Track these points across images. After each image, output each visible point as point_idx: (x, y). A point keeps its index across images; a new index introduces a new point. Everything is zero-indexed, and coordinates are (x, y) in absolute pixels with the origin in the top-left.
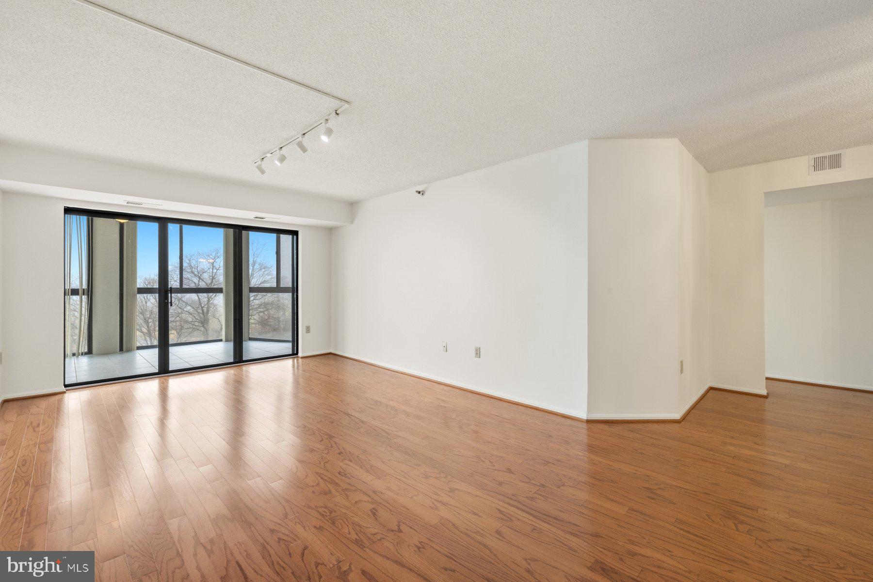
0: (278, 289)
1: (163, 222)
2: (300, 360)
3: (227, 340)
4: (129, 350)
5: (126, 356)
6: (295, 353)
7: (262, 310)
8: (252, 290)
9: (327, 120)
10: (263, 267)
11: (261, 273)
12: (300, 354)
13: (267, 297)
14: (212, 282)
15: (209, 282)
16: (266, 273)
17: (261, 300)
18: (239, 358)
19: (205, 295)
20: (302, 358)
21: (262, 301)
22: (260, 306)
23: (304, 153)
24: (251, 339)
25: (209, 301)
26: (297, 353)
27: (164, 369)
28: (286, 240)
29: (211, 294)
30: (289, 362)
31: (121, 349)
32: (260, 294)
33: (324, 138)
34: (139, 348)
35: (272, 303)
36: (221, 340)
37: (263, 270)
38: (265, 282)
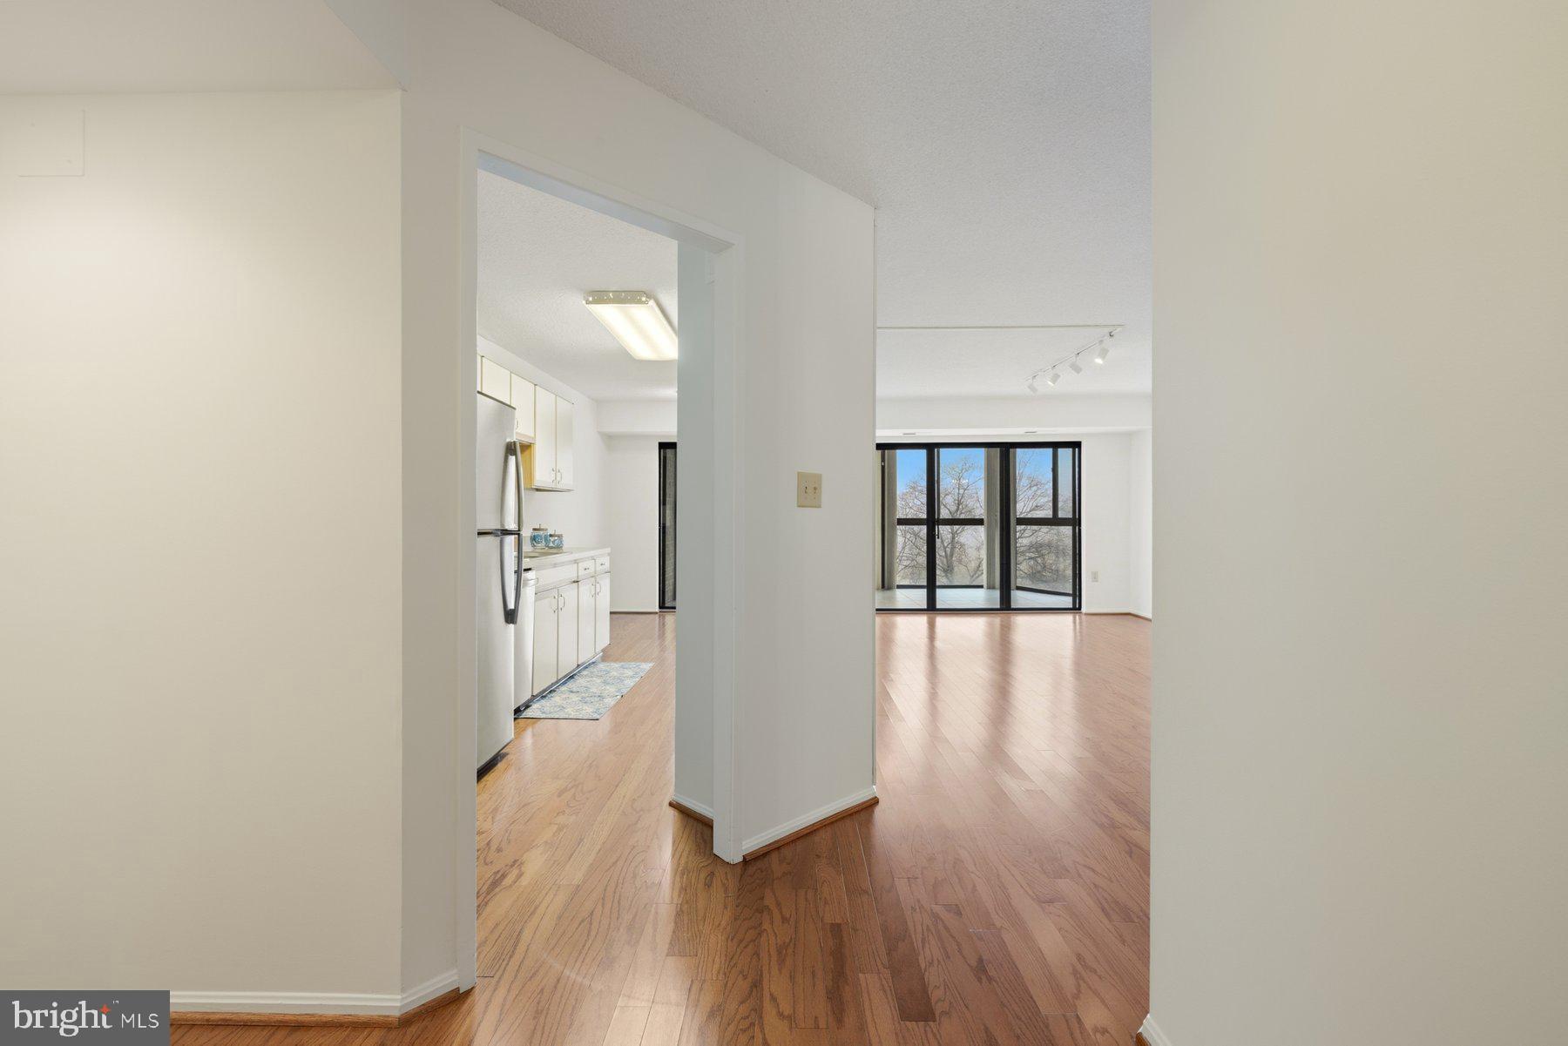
0: (1055, 521)
1: (931, 448)
2: (1083, 617)
3: (991, 587)
4: (890, 588)
5: (888, 593)
6: (1076, 608)
7: (1033, 555)
8: (1021, 521)
9: (1102, 341)
10: (1034, 483)
11: (1030, 493)
12: (1084, 609)
13: (1040, 534)
14: (957, 510)
15: (953, 508)
16: (1039, 492)
17: (1031, 539)
18: (1006, 605)
19: (948, 527)
20: (1086, 614)
21: (1033, 539)
22: (1031, 546)
23: (1078, 373)
24: (1019, 588)
25: (953, 538)
26: (1080, 608)
27: (932, 607)
28: (1065, 455)
29: (957, 527)
30: (1068, 619)
31: (883, 587)
32: (1029, 527)
33: (1099, 361)
34: (900, 587)
35: (1049, 545)
36: (982, 587)
37: (1035, 488)
38: (1037, 507)
